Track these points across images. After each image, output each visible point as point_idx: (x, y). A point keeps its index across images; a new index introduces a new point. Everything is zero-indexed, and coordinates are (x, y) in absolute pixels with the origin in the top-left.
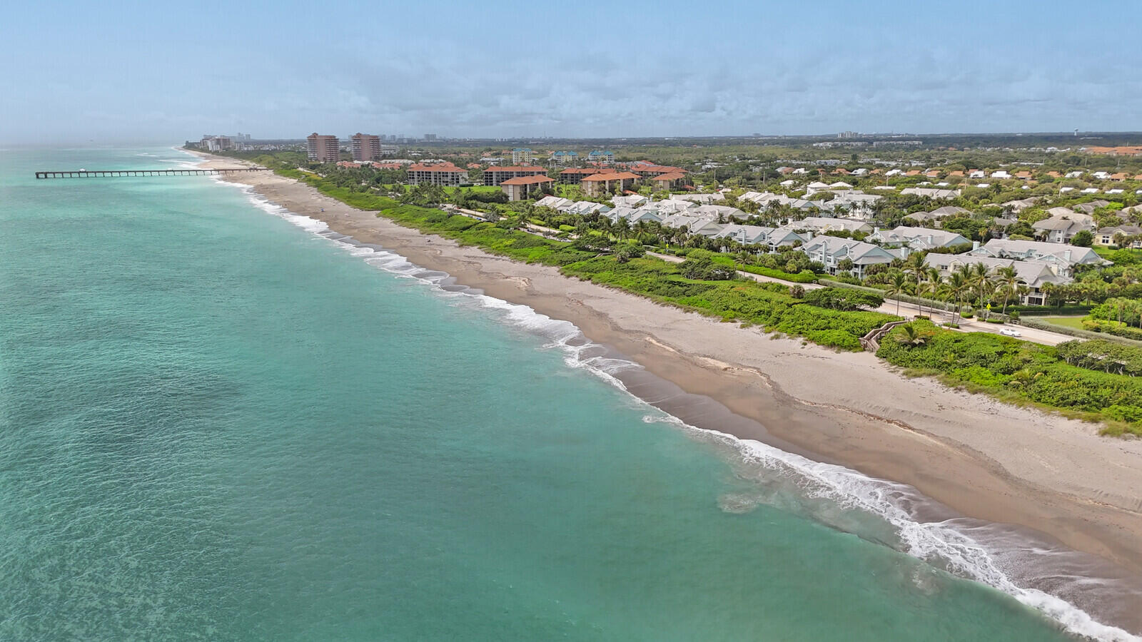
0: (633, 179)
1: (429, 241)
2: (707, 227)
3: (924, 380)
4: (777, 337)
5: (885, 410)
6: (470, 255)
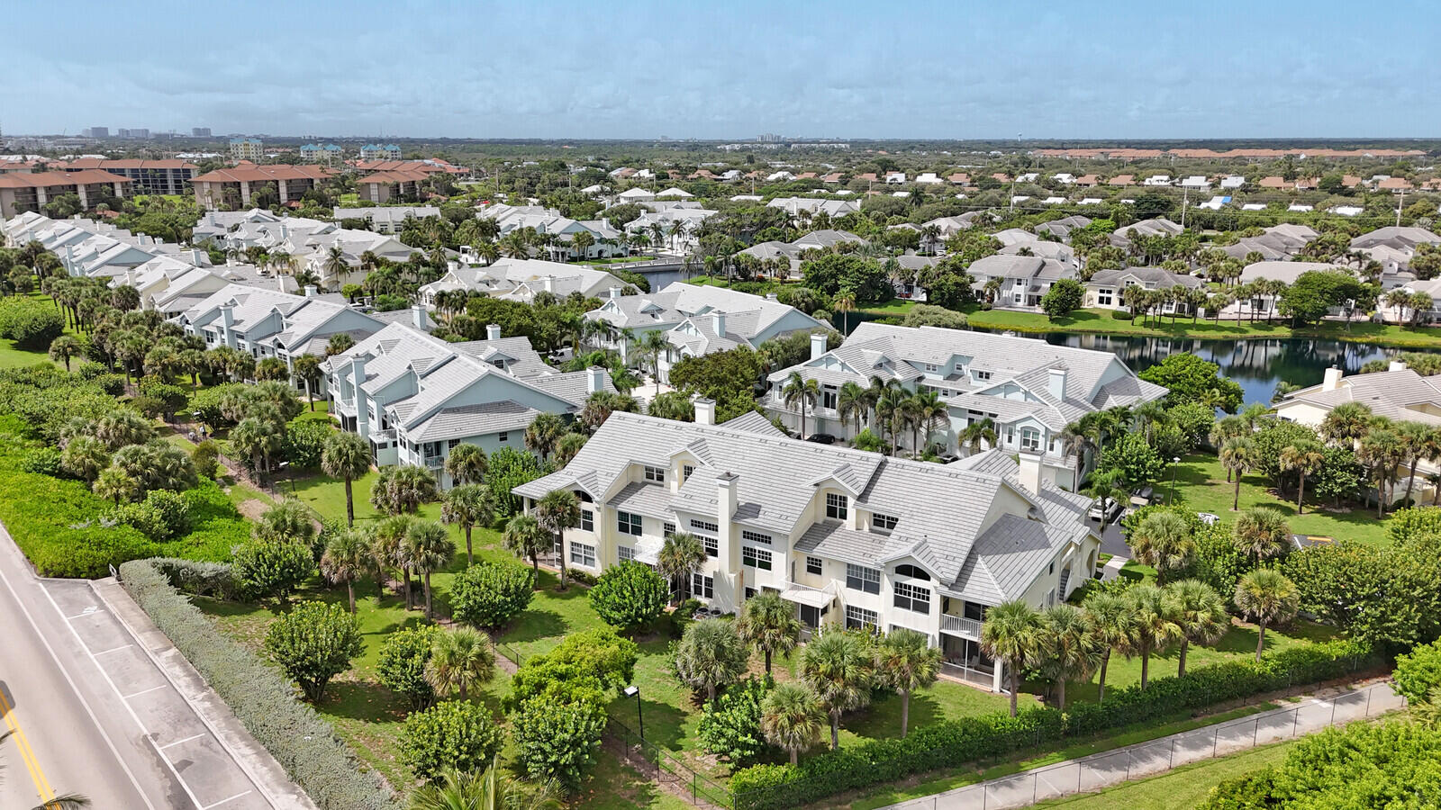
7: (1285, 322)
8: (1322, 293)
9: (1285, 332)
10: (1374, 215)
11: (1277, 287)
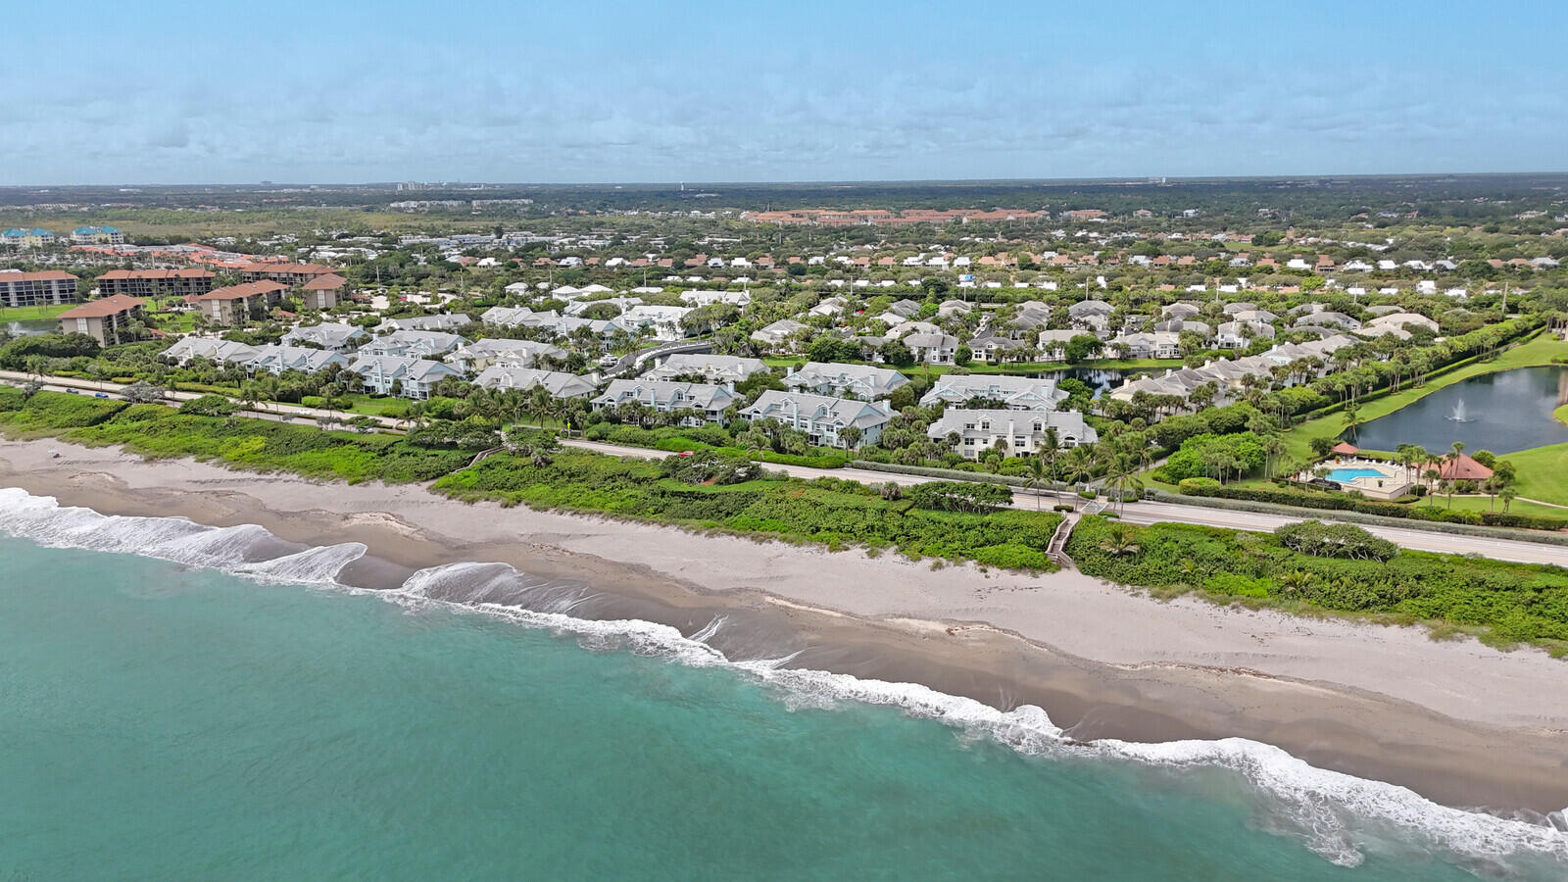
0: (279, 291)
1: (57, 456)
2: (569, 384)
3: (1181, 601)
4: (938, 566)
5: (1216, 657)
6: (203, 479)
7: (1067, 362)
8: (1084, 346)
9: (1068, 367)
10: (1068, 290)
11: (1062, 344)
